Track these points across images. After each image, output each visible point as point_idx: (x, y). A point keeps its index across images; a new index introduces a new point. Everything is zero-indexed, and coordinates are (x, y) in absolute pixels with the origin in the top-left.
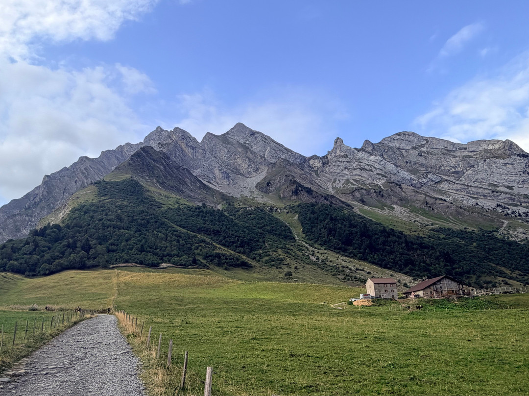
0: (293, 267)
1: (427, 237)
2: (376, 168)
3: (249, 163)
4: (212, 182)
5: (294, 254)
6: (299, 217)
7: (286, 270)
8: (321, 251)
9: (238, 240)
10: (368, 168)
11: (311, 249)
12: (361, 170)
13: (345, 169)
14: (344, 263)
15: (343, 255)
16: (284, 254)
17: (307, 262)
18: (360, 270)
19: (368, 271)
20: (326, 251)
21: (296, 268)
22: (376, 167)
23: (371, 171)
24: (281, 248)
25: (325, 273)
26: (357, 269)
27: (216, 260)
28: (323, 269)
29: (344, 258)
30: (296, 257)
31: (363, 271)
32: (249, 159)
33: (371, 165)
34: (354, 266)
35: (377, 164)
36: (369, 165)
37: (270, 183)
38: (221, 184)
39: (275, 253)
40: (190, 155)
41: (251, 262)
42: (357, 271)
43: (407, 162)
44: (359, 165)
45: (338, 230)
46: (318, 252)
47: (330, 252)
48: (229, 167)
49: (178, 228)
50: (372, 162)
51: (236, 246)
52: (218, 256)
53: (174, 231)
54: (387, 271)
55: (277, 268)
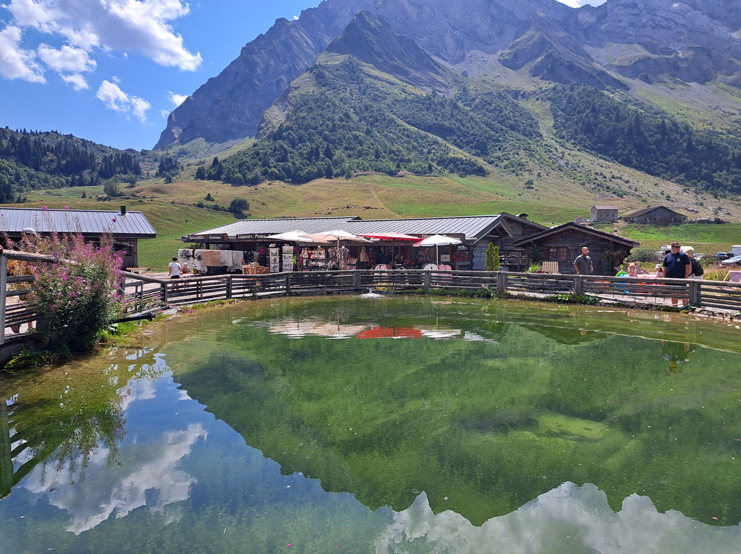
0: (536, 173)
1: (725, 132)
2: (677, 24)
3: (492, 24)
4: (442, 54)
5: (538, 157)
6: (551, 105)
7: (527, 176)
8: (573, 153)
9: (474, 139)
10: (664, 24)
11: (561, 149)
12: (653, 29)
13: (630, 26)
14: (599, 170)
15: (600, 158)
16: (527, 157)
17: (553, 167)
18: (617, 178)
19: (627, 179)
20: (579, 153)
21: (539, 175)
22: (678, 21)
23: (669, 28)
24: (525, 149)
25: (572, 181)
26: (613, 177)
27: (451, 166)
28: (571, 177)
29: (601, 161)
30: (541, 162)
31: (621, 178)
32: (493, 18)
33: (671, 19)
34: (611, 172)
35: (681, 17)
36: (666, 19)
37: (517, 54)
38: (453, 57)
39: (516, 156)
40: (414, 17)
41: (488, 167)
42: (612, 179)
43: (731, 11)
44: (652, 20)
45: (600, 125)
46: (569, 154)
47: (584, 154)
48: (464, 30)
49: (408, 127)
50: (673, 15)
51: (471, 147)
52: (454, 161)
53: (404, 130)
54: (652, 178)
55: (517, 175)
